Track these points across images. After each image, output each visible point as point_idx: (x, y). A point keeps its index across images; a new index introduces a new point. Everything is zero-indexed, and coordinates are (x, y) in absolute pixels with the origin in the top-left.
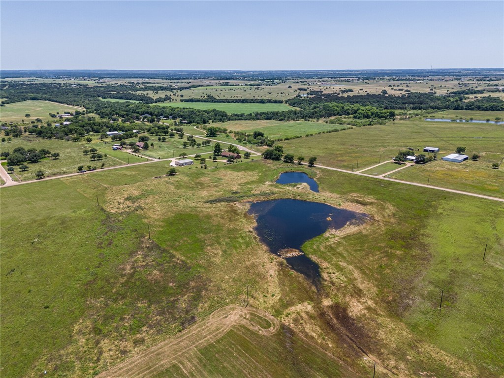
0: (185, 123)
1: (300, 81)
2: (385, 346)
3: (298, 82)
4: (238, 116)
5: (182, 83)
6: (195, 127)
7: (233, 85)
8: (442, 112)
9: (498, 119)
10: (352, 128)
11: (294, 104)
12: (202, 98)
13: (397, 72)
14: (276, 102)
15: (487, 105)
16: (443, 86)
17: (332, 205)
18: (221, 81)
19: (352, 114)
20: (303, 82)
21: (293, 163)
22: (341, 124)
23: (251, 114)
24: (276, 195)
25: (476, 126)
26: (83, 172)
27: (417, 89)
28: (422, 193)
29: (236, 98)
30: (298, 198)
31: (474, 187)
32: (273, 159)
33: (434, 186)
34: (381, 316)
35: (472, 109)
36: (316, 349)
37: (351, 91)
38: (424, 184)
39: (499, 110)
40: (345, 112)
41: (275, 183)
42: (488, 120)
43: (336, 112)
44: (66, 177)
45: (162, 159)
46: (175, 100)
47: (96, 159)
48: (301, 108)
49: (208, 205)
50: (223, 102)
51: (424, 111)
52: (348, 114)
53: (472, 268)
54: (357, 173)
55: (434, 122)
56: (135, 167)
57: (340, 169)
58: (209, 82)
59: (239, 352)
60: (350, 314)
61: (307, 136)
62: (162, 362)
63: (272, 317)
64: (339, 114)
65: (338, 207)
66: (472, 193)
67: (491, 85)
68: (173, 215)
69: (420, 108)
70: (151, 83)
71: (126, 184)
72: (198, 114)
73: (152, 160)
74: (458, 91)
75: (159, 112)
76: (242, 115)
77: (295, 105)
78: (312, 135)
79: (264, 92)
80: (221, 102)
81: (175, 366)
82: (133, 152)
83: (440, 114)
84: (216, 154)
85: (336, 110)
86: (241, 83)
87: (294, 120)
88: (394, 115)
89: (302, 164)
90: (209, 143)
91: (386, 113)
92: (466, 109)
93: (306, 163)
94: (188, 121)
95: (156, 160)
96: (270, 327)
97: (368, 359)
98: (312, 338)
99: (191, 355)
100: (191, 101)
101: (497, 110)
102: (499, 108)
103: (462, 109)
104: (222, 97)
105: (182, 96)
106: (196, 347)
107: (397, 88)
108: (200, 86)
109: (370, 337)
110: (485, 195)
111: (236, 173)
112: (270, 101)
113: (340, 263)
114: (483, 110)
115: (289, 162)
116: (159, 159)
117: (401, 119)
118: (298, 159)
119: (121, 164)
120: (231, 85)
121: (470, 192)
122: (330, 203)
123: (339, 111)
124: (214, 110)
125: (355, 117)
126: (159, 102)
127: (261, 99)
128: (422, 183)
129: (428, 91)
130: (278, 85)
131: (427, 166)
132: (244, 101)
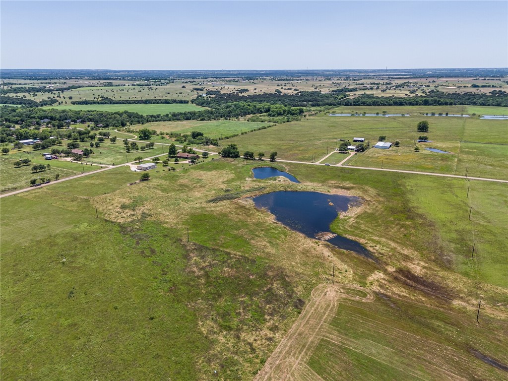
0: (101, 127)
1: (189, 81)
2: (460, 291)
3: (187, 82)
4: (155, 117)
5: (56, 83)
6: (116, 130)
7: (119, 86)
8: (338, 108)
9: (384, 112)
10: (276, 125)
11: (203, 103)
12: (96, 99)
13: (271, 72)
14: (181, 102)
15: (369, 101)
16: (322, 85)
17: (323, 192)
18: (102, 81)
19: (265, 112)
20: (192, 82)
21: (254, 159)
22: (262, 122)
23: (167, 115)
24: (268, 189)
25: (373, 119)
26: (37, 185)
27: (303, 88)
28: (383, 175)
29: (134, 99)
30: (289, 190)
31: (416, 167)
32: (232, 157)
33: (387, 169)
34: (439, 271)
35: (359, 105)
36: (415, 304)
37: (247, 90)
38: (379, 168)
39: (379, 105)
40: (258, 110)
41: (255, 179)
42: (378, 114)
43: (250, 111)
44: (22, 192)
45: (116, 165)
46: (64, 103)
47: (38, 171)
48: (211, 107)
49: (212, 204)
50: (124, 103)
51: (323, 107)
52: (261, 112)
53: (467, 227)
54: (317, 163)
55: (335, 117)
56: (95, 175)
57: (299, 161)
58: (87, 82)
59: (362, 319)
60: (416, 274)
61: (242, 134)
62: (310, 340)
63: (362, 288)
64: (252, 113)
65: (328, 193)
66: (418, 171)
67: (359, 84)
68: (188, 217)
69: (319, 105)
70: (15, 84)
71: (105, 194)
72: (110, 116)
73: (106, 167)
74: (337, 90)
75: (60, 117)
76: (158, 116)
77: (204, 105)
78: (246, 133)
79: (160, 92)
80: (121, 103)
81: (322, 340)
82: (74, 160)
83: (336, 109)
84: (172, 155)
85: (250, 109)
86: (126, 83)
87: (215, 119)
88: (303, 112)
89: (263, 160)
90: (152, 146)
91: (296, 111)
92: (354, 105)
93: (267, 159)
94: (105, 125)
95: (111, 167)
96: (367, 296)
97: (456, 303)
98: (405, 297)
99: (327, 329)
100: (86, 103)
101: (378, 105)
102: (379, 103)
103: (351, 105)
104: (118, 99)
105: (71, 98)
106: (325, 322)
107: (287, 87)
108: (80, 87)
109: (444, 288)
110: (428, 172)
111: (209, 173)
112: (175, 101)
113: (372, 237)
114: (367, 105)
115: (249, 159)
116: (114, 165)
117: (310, 115)
118: (258, 155)
119: (75, 174)
120: (116, 86)
121: (416, 171)
122: (320, 191)
123: (253, 110)
124: (126, 112)
125: (269, 115)
126: (45, 105)
127: (165, 100)
128: (376, 168)
129: (312, 89)
130: (168, 85)
131: (367, 152)
132: (146, 102)
